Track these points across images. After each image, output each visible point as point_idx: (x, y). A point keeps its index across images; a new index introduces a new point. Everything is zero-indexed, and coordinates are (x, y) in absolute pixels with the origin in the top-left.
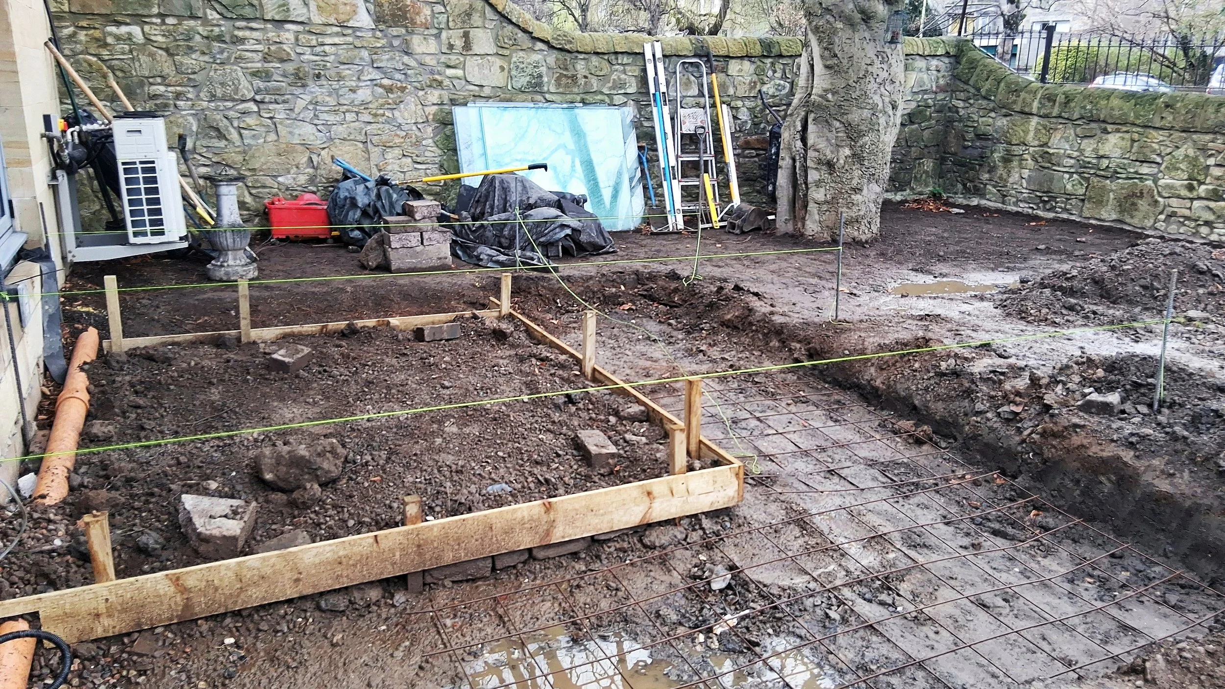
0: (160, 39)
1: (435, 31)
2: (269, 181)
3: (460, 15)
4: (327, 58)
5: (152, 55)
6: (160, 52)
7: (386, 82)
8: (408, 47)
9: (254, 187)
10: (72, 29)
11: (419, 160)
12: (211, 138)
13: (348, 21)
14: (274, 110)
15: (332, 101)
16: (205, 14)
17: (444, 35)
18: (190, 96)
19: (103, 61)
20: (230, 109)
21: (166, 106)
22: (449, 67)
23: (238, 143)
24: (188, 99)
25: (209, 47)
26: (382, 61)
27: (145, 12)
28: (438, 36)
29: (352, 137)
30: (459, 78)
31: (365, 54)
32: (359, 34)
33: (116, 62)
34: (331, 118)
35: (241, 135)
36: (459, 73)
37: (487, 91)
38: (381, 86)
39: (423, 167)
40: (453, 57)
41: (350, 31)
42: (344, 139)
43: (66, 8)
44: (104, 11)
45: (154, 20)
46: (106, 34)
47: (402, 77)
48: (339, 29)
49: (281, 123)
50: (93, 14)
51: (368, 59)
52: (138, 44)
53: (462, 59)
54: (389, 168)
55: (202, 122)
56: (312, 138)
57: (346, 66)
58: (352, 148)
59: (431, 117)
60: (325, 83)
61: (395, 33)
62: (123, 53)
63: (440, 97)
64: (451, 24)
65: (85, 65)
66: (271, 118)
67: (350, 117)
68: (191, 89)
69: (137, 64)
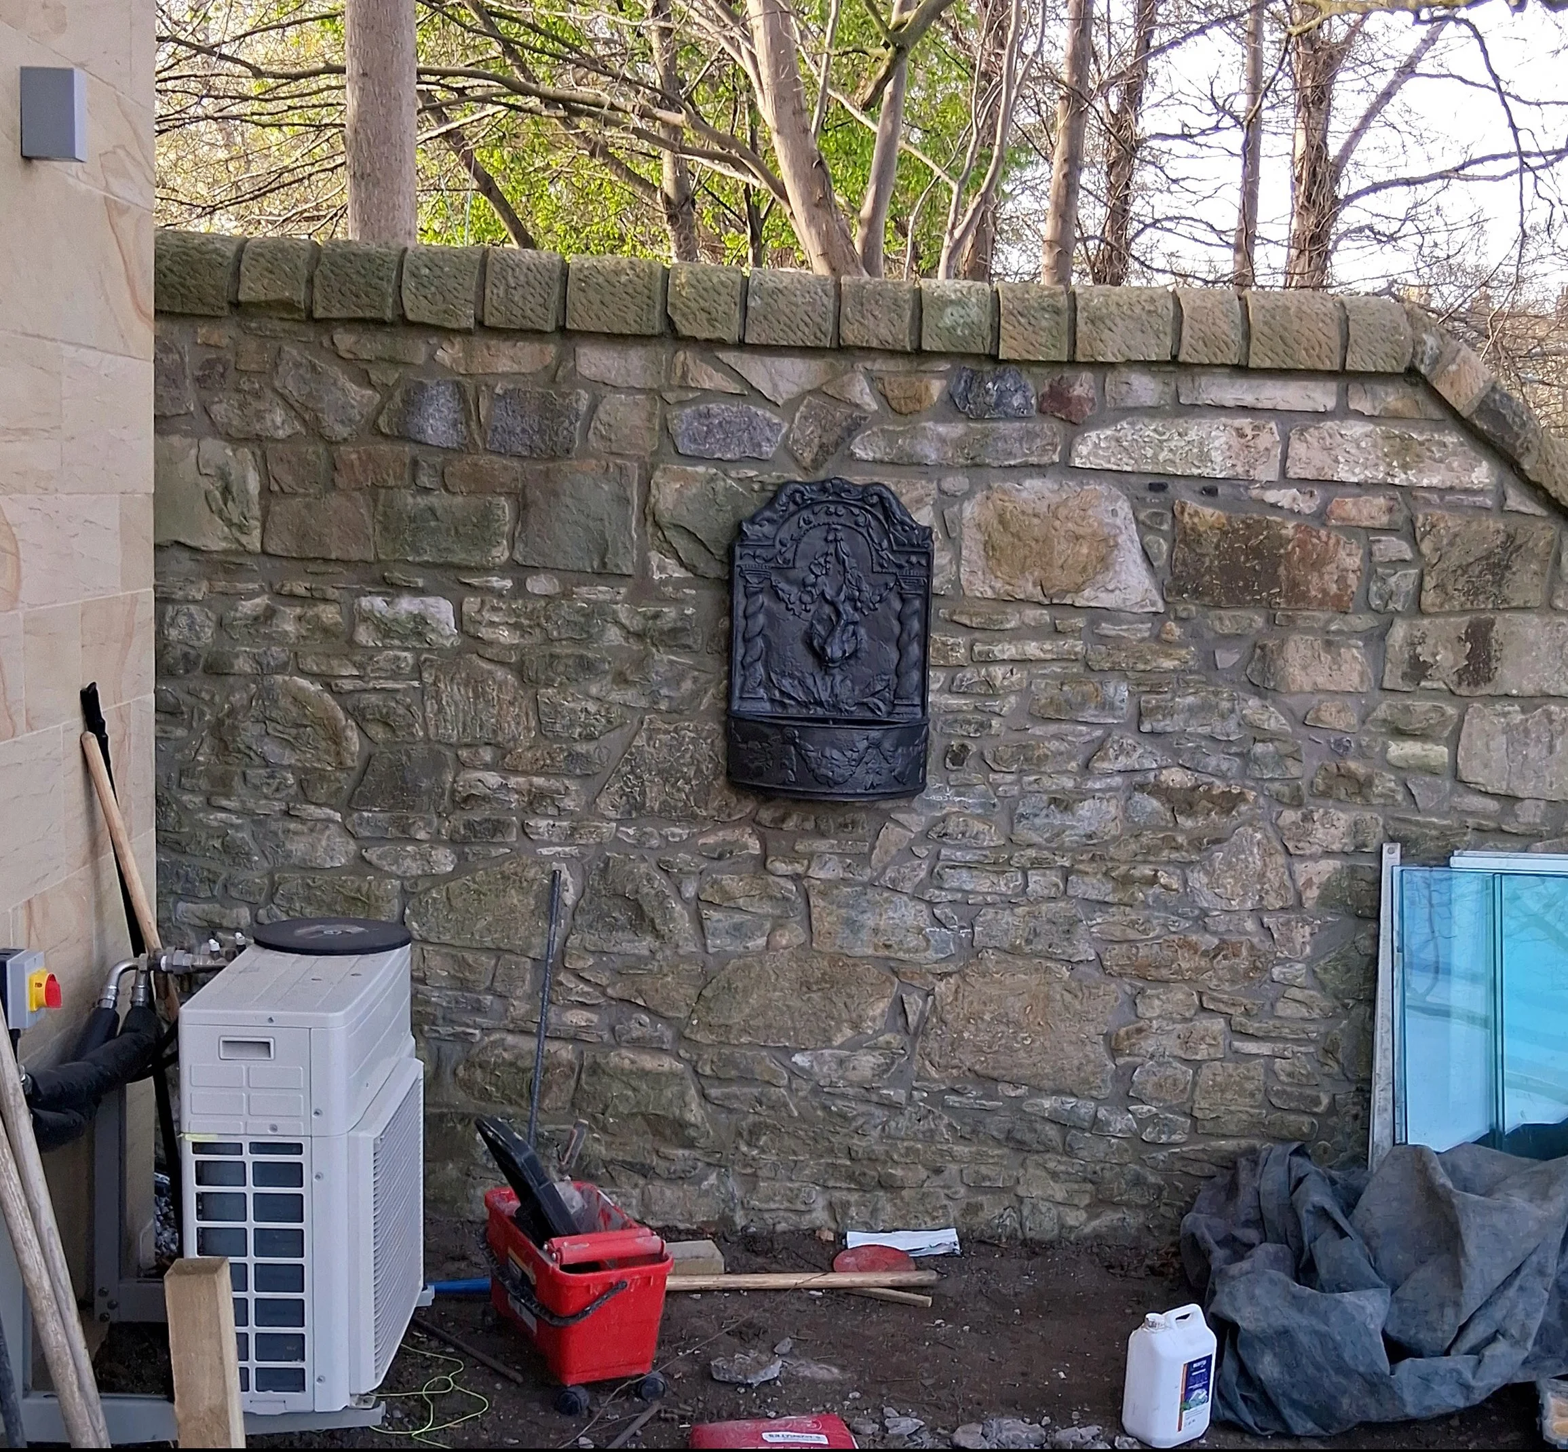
0: (505, 636)
1: (1362, 622)
2: (768, 1063)
3: (1465, 569)
4: (995, 705)
5: (476, 683)
6: (500, 673)
7: (1176, 777)
8: (1263, 674)
9: (721, 1080)
10: (262, 601)
11: (1252, 1027)
12: (612, 928)
13: (1078, 589)
14: (810, 856)
15: (992, 837)
16: (644, 564)
17: (1399, 632)
18: (569, 803)
19: (337, 694)
20: (682, 845)
21: (497, 827)
22: (1400, 733)
23: (690, 948)
24: (561, 813)
25: (641, 663)
26: (1169, 713)
27: (475, 559)
28: (1377, 638)
29: (1039, 946)
30: (1433, 772)
31: (1120, 691)
32: (1107, 628)
33: (374, 699)
34: (981, 884)
35: (700, 922)
36: (1438, 753)
37: (1529, 814)
38: (1158, 790)
39: (1265, 1049)
40: (1421, 705)
41: (1080, 622)
42: (1014, 951)
43: (253, 541)
44: (355, 553)
45: (496, 582)
46: (356, 617)
47: (1231, 765)
48: (1045, 615)
49: (823, 894)
50: (326, 560)
51: (1126, 709)
52: (441, 650)
53: (1451, 711)
54: (1149, 1045)
55: (595, 880)
56: (913, 941)
57: (1053, 728)
58: (1034, 979)
59: (1312, 894)
60: (976, 778)
61: (1228, 627)
62: (395, 675)
63: (1356, 828)
64: (1429, 598)
65: (285, 702)
66: (796, 878)
67: (1038, 882)
68: (573, 786)
69: (431, 706)
